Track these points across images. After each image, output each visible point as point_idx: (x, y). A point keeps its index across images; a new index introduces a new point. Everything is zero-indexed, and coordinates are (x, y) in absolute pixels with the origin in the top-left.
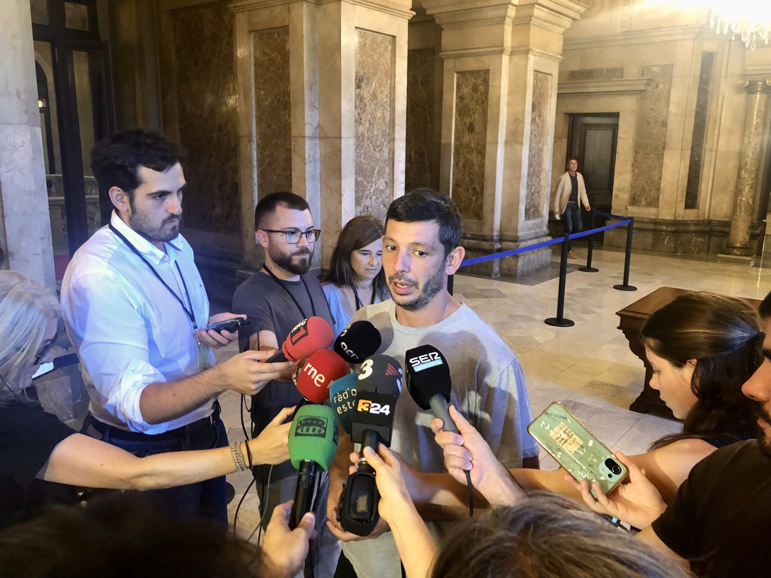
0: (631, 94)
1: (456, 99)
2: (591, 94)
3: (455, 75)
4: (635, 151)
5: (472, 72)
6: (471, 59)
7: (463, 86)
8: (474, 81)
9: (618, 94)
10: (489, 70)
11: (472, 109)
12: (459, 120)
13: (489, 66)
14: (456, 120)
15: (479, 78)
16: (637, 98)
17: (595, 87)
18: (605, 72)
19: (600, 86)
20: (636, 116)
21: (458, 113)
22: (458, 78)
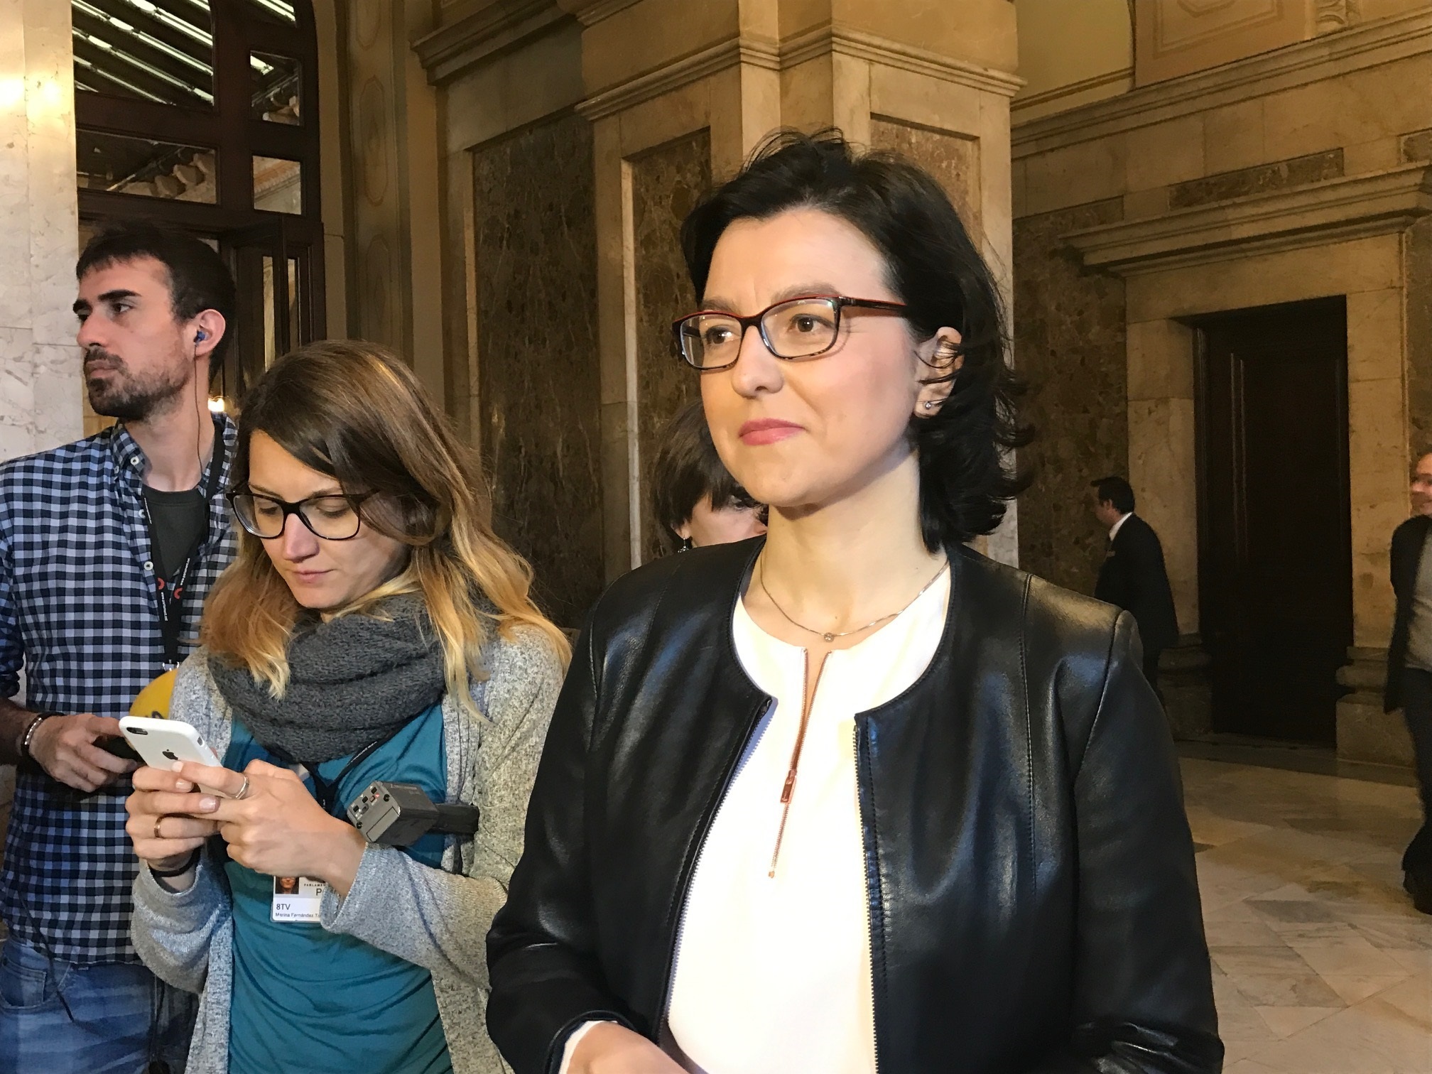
0: (1379, 232)
1: (636, 250)
2: (1244, 246)
3: (626, 169)
4: (1415, 421)
5: (668, 148)
6: (659, 105)
7: (650, 203)
8: (678, 178)
9: (1332, 236)
10: (706, 130)
11: (678, 276)
12: (645, 318)
13: (707, 115)
14: (640, 320)
15: (690, 166)
16: (1400, 243)
17: (1253, 219)
18: (1284, 172)
19: (1268, 217)
20: (1405, 301)
21: (641, 296)
22: (635, 178)
